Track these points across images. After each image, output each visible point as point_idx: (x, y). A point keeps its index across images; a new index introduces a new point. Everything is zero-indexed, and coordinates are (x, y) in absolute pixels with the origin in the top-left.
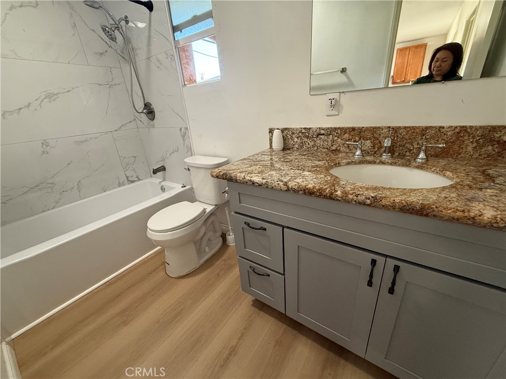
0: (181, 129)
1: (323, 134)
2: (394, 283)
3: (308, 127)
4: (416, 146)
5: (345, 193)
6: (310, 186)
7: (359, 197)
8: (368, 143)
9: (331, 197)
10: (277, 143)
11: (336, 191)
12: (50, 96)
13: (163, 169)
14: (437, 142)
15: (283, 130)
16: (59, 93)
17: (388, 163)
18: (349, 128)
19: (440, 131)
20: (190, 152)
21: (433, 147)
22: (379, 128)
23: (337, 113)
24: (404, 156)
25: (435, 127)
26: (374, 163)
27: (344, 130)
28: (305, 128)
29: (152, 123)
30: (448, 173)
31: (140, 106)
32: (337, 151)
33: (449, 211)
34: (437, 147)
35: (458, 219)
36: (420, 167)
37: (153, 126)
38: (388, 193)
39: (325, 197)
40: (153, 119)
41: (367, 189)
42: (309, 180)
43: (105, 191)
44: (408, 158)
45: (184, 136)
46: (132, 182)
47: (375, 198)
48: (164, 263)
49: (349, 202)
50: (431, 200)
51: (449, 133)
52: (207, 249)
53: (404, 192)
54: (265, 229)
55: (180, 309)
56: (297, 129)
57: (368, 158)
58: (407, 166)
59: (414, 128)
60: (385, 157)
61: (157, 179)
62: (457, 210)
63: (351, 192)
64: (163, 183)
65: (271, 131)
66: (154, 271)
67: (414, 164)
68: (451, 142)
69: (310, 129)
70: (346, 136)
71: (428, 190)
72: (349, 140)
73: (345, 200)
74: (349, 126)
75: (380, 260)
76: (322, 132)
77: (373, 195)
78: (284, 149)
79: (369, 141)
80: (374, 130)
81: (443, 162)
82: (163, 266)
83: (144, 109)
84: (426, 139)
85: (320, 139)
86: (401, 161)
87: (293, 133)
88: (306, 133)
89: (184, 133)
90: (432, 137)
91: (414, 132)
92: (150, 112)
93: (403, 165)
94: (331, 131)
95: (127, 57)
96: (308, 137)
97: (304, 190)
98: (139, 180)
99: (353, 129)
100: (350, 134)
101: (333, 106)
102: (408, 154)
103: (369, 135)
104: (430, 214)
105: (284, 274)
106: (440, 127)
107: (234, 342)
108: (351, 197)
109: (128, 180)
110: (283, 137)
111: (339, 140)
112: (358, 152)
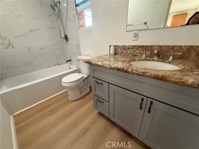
0: (77, 45)
1: (131, 48)
2: (150, 108)
3: (125, 45)
4: (169, 54)
5: (132, 70)
6: (119, 67)
7: (138, 72)
8: (149, 52)
9: (126, 72)
10: (112, 51)
11: (129, 69)
12: (32, 31)
13: (70, 60)
14: (179, 52)
15: (115, 46)
16: (35, 30)
17: (156, 60)
18: (141, 46)
19: (180, 47)
20: (80, 54)
21: (177, 54)
22: (154, 46)
23: (137, 39)
24: (164, 58)
25: (178, 46)
26: (150, 60)
27: (139, 47)
28: (123, 46)
29: (67, 42)
30: (180, 65)
31: (63, 36)
32: (136, 55)
33: (174, 79)
34: (178, 55)
35: (177, 82)
36: (169, 63)
37: (67, 44)
38: (150, 71)
39: (125, 71)
40: (67, 41)
41: (142, 69)
42: (120, 65)
43: (49, 67)
44: (165, 59)
45: (78, 48)
46: (59, 65)
47: (144, 72)
48: (68, 95)
49: (133, 74)
50: (167, 74)
51: (184, 49)
52: (84, 92)
53: (157, 71)
54: (102, 84)
55: (71, 112)
56: (120, 46)
57: (148, 58)
58: (164, 62)
59: (169, 46)
60: (155, 58)
61: (68, 64)
62: (178, 78)
63: (134, 70)
64: (70, 66)
65: (110, 46)
66: (64, 97)
67: (167, 61)
68: (185, 53)
69: (125, 46)
70: (140, 49)
71: (168, 71)
72: (141, 51)
73: (132, 73)
74: (141, 45)
75: (145, 98)
76: (130, 47)
77: (143, 71)
78: (115, 54)
79: (149, 51)
80: (152, 47)
81: (180, 61)
82: (67, 97)
83: (65, 37)
84: (174, 51)
85: (129, 50)
86: (161, 60)
87: (119, 48)
88: (124, 48)
89: (78, 47)
90: (177, 50)
91: (169, 48)
92: (66, 38)
93: (162, 62)
94: (134, 47)
95: (59, 17)
96: (124, 49)
97: (117, 68)
98: (62, 64)
99: (143, 46)
100: (141, 48)
101: (135, 36)
102: (165, 57)
103: (150, 49)
104: (165, 80)
105: (109, 102)
106: (181, 46)
107: (89, 126)
108: (134, 71)
109: (58, 64)
110: (115, 49)
111: (137, 51)
112: (144, 56)
